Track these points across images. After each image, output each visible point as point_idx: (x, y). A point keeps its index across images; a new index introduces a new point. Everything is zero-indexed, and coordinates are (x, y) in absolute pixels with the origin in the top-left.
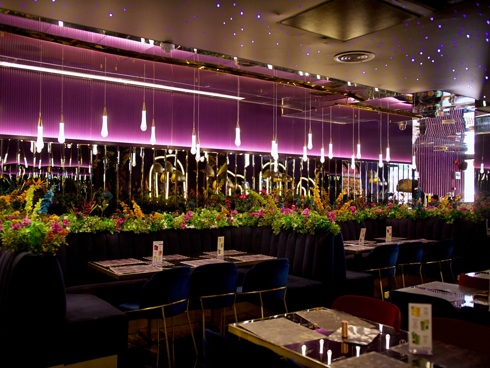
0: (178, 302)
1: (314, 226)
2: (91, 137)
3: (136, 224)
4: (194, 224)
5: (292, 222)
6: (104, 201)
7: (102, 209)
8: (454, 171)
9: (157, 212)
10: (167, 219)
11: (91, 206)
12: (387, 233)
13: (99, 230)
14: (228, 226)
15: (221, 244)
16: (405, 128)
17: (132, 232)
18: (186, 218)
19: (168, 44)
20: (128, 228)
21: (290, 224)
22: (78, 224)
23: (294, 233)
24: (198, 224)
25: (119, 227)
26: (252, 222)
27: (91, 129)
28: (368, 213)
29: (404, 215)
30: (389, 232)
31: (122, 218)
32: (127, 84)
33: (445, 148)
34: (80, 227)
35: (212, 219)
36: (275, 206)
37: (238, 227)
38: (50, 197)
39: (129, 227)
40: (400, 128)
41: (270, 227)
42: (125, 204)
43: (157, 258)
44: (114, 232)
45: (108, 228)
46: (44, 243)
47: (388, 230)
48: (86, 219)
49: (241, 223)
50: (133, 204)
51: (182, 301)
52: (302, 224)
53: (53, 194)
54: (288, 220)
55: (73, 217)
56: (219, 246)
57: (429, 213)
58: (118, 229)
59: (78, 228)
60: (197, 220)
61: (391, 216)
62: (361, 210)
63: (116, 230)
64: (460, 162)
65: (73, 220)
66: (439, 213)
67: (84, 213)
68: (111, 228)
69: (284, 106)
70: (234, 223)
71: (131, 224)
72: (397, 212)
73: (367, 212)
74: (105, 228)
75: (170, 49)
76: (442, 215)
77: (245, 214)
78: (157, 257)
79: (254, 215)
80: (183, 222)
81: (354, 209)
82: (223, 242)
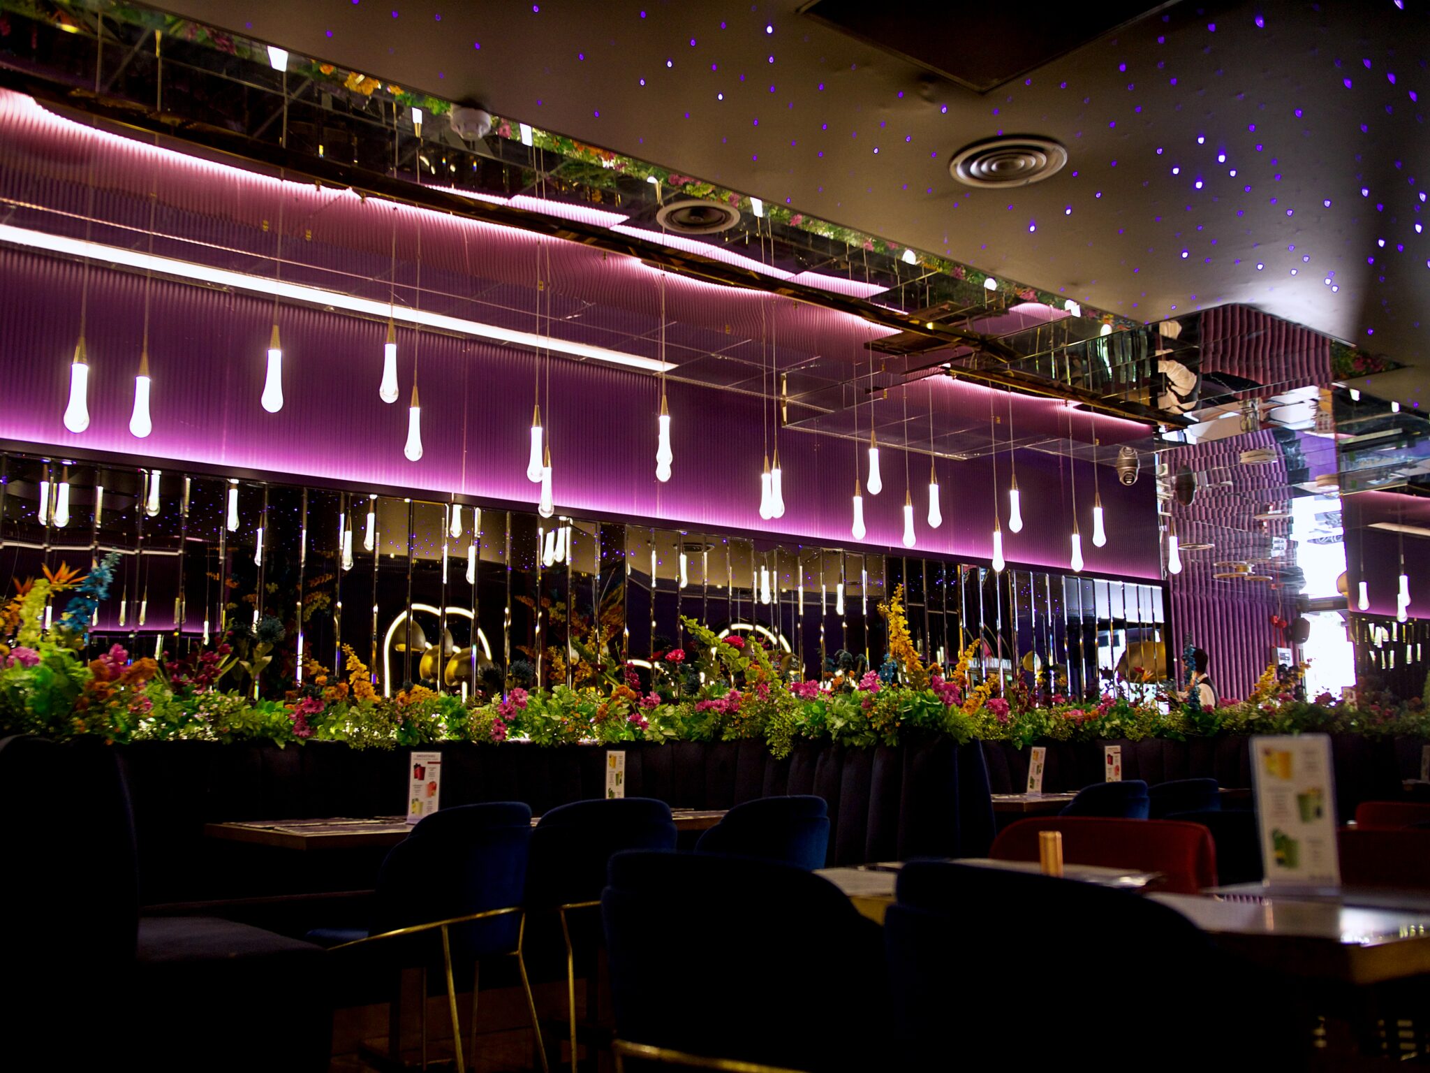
0: (492, 913)
1: (894, 718)
2: (223, 456)
3: (356, 721)
4: (530, 729)
5: (826, 716)
6: (260, 645)
7: (251, 672)
8: (1273, 645)
9: (418, 684)
10: (449, 712)
11: (219, 660)
12: (1108, 766)
13: (240, 734)
14: (633, 739)
15: (617, 775)
16: (1136, 479)
17: (340, 747)
18: (506, 708)
19: (472, 111)
20: (330, 734)
21: (823, 722)
22: (178, 709)
23: (833, 749)
24: (542, 729)
25: (303, 729)
26: (703, 728)
27: (225, 432)
28: (1044, 720)
29: (1149, 730)
30: (1115, 764)
31: (314, 699)
32: (336, 308)
33: (1245, 569)
34: (183, 722)
35: (584, 714)
36: (773, 675)
37: (663, 743)
38: (101, 585)
39: (332, 730)
40: (1121, 479)
41: (761, 738)
42: (320, 667)
43: (421, 804)
44: (288, 743)
45: (269, 729)
46: (78, 706)
47: (1110, 757)
48: (203, 697)
49: (670, 733)
50: (348, 657)
51: (503, 911)
52: (857, 720)
53: (109, 578)
54: (815, 708)
55: (162, 690)
56: (611, 778)
57: (1225, 718)
58: (301, 733)
59: (176, 721)
60: (539, 715)
61: (1113, 732)
62: (1021, 713)
63: (293, 737)
64: (1287, 620)
65: (163, 697)
66: (1254, 716)
67: (197, 682)
68: (277, 730)
69: (788, 397)
70: (651, 732)
71: (341, 718)
72: (1127, 720)
73: (1040, 718)
74: (258, 728)
75: (477, 126)
76: (1264, 720)
77: (683, 707)
78: (421, 800)
79: (708, 708)
80: (497, 721)
81: (1004, 705)
82: (622, 768)
